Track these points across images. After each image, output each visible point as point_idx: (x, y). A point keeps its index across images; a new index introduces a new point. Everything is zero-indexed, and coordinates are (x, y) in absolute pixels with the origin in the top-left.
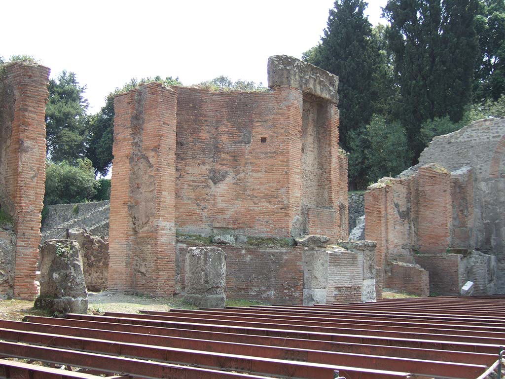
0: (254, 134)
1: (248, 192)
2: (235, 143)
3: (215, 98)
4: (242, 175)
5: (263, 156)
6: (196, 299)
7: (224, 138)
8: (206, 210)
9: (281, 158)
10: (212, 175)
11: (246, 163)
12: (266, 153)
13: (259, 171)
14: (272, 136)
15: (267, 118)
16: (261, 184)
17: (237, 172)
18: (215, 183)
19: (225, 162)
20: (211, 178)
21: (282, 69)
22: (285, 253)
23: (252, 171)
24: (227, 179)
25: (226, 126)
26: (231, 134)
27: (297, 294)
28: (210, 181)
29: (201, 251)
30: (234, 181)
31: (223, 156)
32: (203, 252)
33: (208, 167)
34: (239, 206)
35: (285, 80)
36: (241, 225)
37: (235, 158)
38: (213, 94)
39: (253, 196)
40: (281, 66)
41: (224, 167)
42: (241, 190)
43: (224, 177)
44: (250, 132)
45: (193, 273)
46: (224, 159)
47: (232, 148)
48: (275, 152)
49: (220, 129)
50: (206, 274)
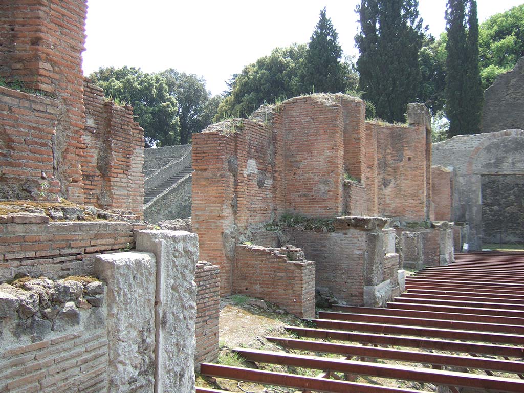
0: (404, 155)
1: (402, 193)
2: (395, 160)
3: (385, 131)
4: (398, 182)
5: (409, 169)
6: (412, 264)
7: (389, 157)
8: (381, 204)
9: (419, 171)
10: (383, 182)
11: (401, 174)
12: (411, 168)
13: (407, 179)
14: (414, 157)
15: (411, 144)
16: (409, 188)
17: (396, 180)
18: (385, 187)
19: (389, 173)
20: (383, 184)
21: (420, 113)
22: (429, 233)
23: (404, 179)
24: (391, 184)
25: (390, 149)
26: (393, 154)
27: (436, 258)
28: (383, 186)
29: (414, 235)
30: (395, 186)
31: (389, 169)
32: (416, 235)
33: (381, 176)
34: (397, 202)
35: (421, 120)
36: (398, 214)
37: (395, 170)
38: (383, 128)
39: (404, 195)
40: (419, 111)
41: (389, 176)
42: (398, 192)
43: (390, 183)
44: (403, 154)
45: (408, 248)
46: (389, 172)
47: (392, 164)
48: (416, 167)
49: (387, 152)
50: (418, 249)
